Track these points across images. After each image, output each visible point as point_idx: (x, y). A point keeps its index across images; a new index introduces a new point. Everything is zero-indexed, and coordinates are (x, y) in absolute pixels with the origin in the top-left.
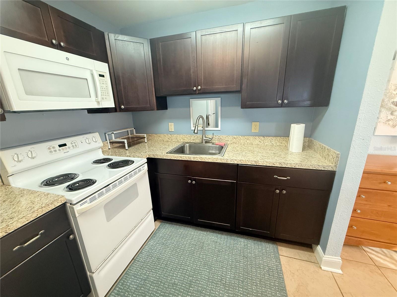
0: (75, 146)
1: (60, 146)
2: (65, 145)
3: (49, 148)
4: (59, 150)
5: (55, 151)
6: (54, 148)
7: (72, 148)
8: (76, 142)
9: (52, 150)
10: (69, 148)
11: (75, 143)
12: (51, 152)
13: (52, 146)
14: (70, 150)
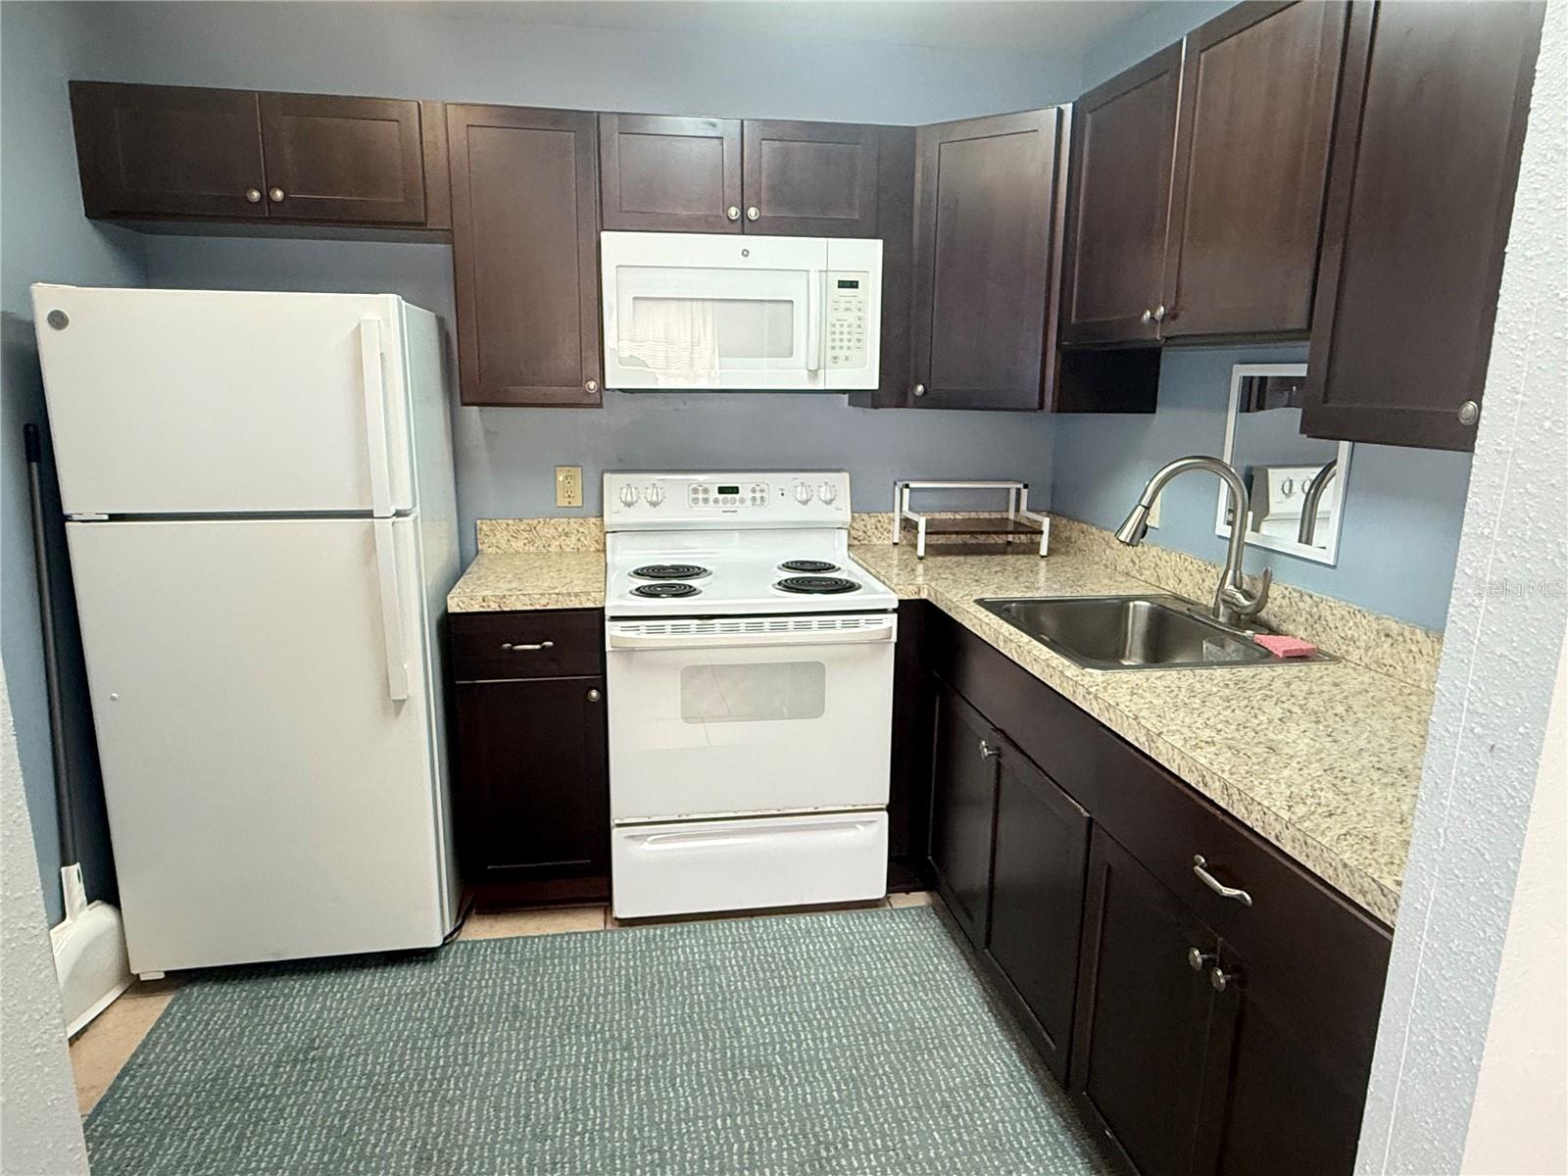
0: (758, 501)
1: (722, 490)
2: (734, 490)
3: (695, 491)
4: (716, 501)
5: (706, 500)
6: (706, 491)
7: (749, 503)
8: (766, 489)
9: (701, 496)
10: (742, 501)
11: (762, 491)
12: (696, 500)
13: (705, 486)
14: (742, 510)
